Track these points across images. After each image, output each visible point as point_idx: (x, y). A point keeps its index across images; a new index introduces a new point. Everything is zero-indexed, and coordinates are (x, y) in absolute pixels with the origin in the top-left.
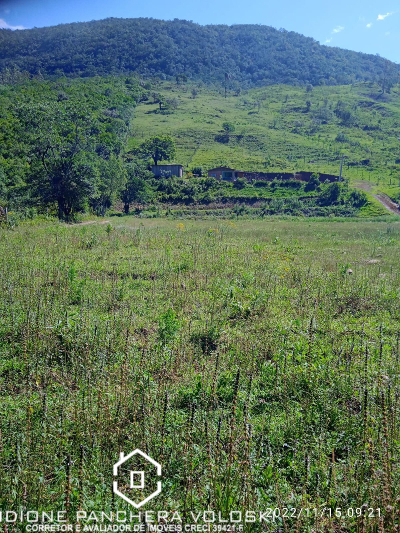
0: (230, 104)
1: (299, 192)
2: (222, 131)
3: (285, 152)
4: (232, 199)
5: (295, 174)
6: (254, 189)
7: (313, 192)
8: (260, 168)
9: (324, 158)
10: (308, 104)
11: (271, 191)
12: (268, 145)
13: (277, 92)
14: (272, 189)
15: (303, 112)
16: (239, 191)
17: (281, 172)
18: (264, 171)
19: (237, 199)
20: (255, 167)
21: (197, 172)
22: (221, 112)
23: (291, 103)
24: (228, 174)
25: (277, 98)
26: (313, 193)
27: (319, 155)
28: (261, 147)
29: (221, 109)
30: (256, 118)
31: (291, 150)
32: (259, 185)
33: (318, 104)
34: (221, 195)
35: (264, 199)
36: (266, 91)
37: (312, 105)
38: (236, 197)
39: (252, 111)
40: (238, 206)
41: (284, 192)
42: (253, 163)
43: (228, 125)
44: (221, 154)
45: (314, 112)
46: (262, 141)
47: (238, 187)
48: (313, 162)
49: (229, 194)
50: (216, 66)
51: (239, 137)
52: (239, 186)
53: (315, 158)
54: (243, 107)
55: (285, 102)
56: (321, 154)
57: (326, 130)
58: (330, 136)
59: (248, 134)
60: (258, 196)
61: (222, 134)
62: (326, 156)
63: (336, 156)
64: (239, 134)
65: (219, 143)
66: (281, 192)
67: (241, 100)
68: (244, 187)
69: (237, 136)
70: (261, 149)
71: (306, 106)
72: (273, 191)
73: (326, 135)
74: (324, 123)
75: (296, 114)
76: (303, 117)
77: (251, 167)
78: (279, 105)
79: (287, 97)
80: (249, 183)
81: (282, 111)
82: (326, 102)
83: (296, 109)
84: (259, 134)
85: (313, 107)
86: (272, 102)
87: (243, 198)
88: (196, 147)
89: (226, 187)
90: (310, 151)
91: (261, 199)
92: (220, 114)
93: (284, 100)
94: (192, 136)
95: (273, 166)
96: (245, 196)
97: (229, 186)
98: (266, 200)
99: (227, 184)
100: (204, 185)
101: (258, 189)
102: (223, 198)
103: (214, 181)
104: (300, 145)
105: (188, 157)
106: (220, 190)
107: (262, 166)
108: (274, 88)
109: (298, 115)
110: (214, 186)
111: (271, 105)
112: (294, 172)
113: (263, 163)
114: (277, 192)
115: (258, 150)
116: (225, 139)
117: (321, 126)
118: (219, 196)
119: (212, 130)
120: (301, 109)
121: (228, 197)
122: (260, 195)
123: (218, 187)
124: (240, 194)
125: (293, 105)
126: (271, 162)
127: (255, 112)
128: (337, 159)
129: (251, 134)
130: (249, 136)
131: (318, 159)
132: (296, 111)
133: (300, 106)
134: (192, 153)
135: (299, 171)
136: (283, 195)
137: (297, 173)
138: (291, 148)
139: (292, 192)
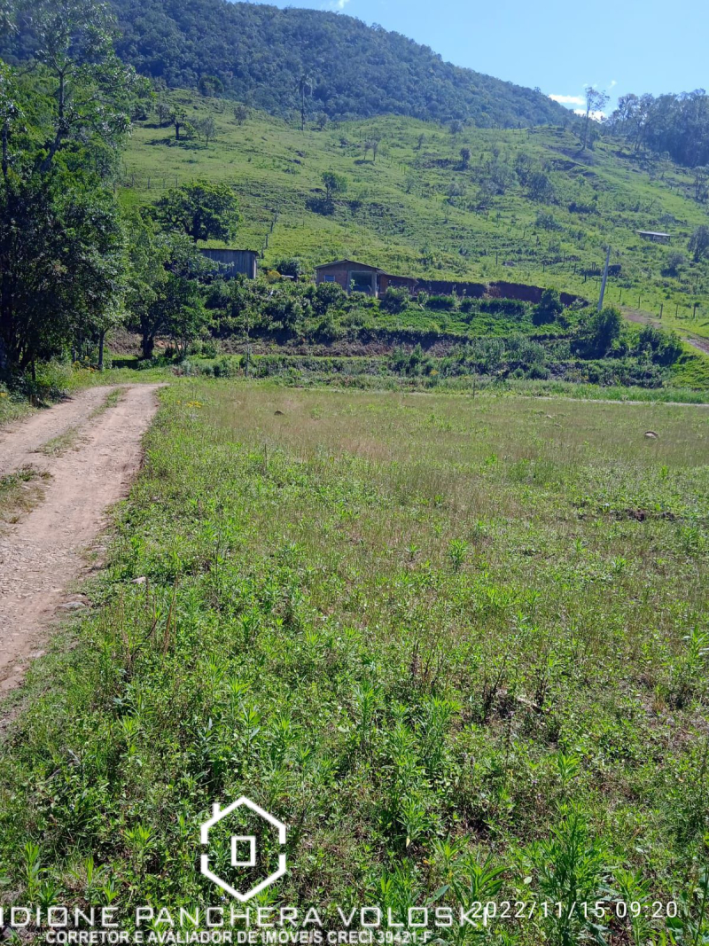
0: (315, 142)
1: (522, 324)
2: (317, 190)
3: (451, 241)
4: (381, 333)
5: (488, 287)
6: (427, 313)
7: (550, 326)
8: (415, 269)
9: (530, 258)
10: (465, 154)
11: (463, 320)
12: (415, 225)
13: (398, 128)
14: (464, 316)
15: (454, 169)
16: (394, 318)
17: (460, 280)
18: (426, 277)
19: (395, 334)
20: (404, 266)
21: (288, 269)
22: (300, 155)
23: (430, 151)
24: (365, 277)
25: (400, 139)
26: (553, 328)
27: (519, 252)
28: (401, 228)
29: (300, 149)
30: (371, 173)
31: (462, 237)
32: (433, 305)
33: (482, 158)
34: (357, 324)
35: (452, 336)
36: (376, 125)
37: (472, 157)
38: (390, 329)
39: (361, 158)
40: (404, 352)
41: (490, 324)
42: (399, 258)
43: (332, 178)
44: (328, 237)
45: (477, 170)
46: (401, 217)
47: (390, 308)
48: (510, 264)
49: (374, 322)
50: (259, 79)
51: (354, 205)
52: (392, 305)
53: (512, 256)
54: (341, 150)
55: (418, 148)
56: (524, 249)
57: (507, 205)
58: (517, 217)
59: (370, 200)
60: (439, 331)
61: (318, 196)
62: (532, 253)
63: (553, 255)
64: (352, 199)
65: (316, 215)
66: (486, 324)
67: (332, 136)
68: (404, 308)
69: (349, 203)
70: (402, 231)
71: (460, 158)
72: (468, 321)
73: (510, 214)
74: (500, 192)
75: (442, 171)
76: (457, 178)
77: (398, 267)
78: (408, 153)
79: (421, 139)
80: (413, 300)
81: (415, 164)
82: (496, 153)
83: (443, 163)
84: (392, 201)
85: (473, 161)
86: (393, 145)
87: (407, 332)
88: (270, 218)
89: (365, 306)
90: (499, 241)
91: (446, 337)
92: (299, 158)
93: (416, 145)
94: (259, 195)
95: (440, 267)
96: (411, 329)
97: (371, 305)
98: (457, 339)
99: (367, 300)
100: (315, 299)
101: (436, 315)
102: (362, 331)
103: (336, 291)
104: (475, 229)
105: (257, 238)
106: (352, 312)
107: (419, 266)
108: (391, 121)
109: (448, 174)
110: (338, 302)
111: (393, 152)
112: (486, 281)
113: (419, 261)
114: (476, 322)
115: (395, 233)
116: (326, 207)
117: (496, 198)
118: (354, 327)
119: (298, 187)
120: (450, 162)
121: (373, 330)
122: (442, 327)
123: (346, 305)
124: (399, 323)
125: (434, 154)
126: (434, 259)
127: (367, 162)
128: (557, 260)
129: (377, 200)
130: (375, 205)
131: (520, 260)
132: (442, 167)
133: (449, 157)
134: (265, 229)
135: (495, 280)
136: (492, 330)
137: (492, 284)
138: (461, 233)
139: (509, 325)
